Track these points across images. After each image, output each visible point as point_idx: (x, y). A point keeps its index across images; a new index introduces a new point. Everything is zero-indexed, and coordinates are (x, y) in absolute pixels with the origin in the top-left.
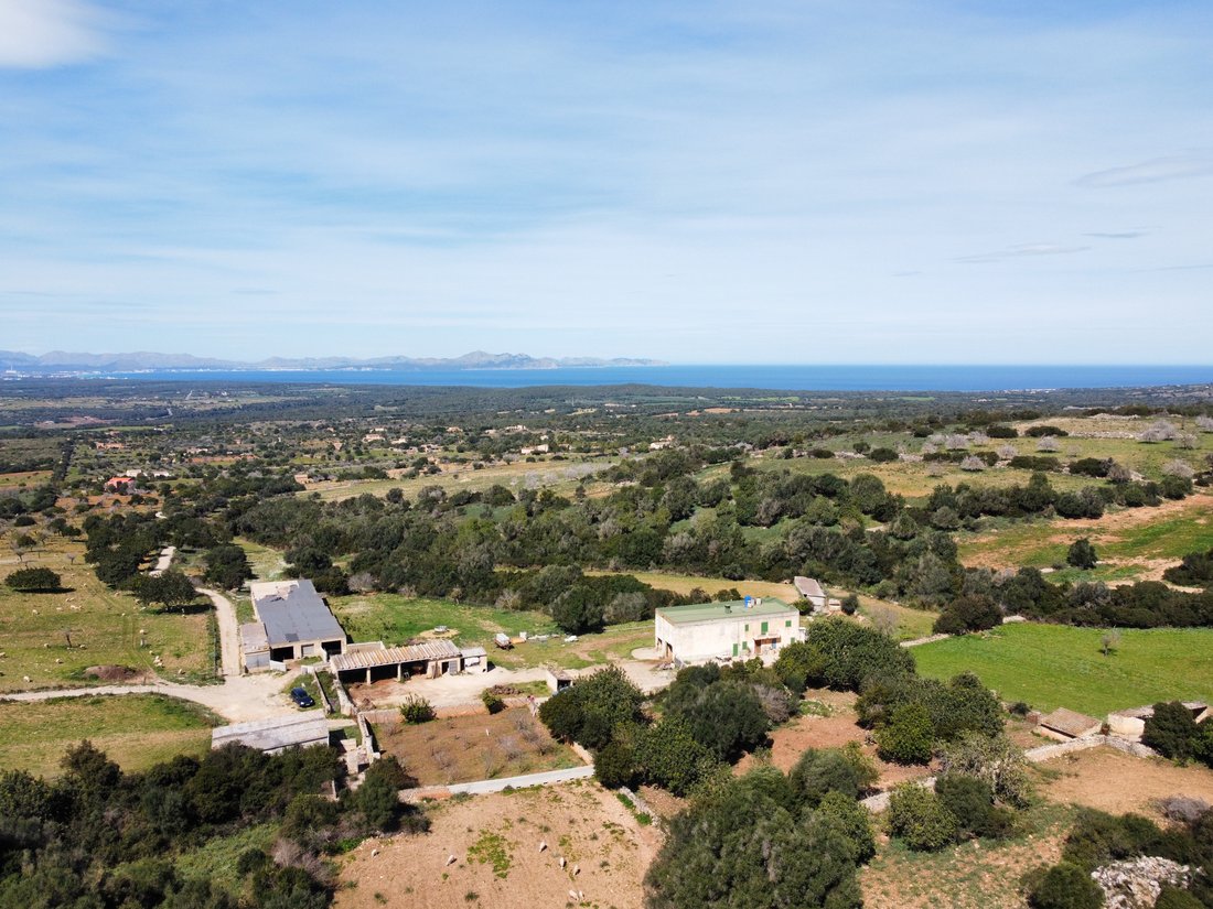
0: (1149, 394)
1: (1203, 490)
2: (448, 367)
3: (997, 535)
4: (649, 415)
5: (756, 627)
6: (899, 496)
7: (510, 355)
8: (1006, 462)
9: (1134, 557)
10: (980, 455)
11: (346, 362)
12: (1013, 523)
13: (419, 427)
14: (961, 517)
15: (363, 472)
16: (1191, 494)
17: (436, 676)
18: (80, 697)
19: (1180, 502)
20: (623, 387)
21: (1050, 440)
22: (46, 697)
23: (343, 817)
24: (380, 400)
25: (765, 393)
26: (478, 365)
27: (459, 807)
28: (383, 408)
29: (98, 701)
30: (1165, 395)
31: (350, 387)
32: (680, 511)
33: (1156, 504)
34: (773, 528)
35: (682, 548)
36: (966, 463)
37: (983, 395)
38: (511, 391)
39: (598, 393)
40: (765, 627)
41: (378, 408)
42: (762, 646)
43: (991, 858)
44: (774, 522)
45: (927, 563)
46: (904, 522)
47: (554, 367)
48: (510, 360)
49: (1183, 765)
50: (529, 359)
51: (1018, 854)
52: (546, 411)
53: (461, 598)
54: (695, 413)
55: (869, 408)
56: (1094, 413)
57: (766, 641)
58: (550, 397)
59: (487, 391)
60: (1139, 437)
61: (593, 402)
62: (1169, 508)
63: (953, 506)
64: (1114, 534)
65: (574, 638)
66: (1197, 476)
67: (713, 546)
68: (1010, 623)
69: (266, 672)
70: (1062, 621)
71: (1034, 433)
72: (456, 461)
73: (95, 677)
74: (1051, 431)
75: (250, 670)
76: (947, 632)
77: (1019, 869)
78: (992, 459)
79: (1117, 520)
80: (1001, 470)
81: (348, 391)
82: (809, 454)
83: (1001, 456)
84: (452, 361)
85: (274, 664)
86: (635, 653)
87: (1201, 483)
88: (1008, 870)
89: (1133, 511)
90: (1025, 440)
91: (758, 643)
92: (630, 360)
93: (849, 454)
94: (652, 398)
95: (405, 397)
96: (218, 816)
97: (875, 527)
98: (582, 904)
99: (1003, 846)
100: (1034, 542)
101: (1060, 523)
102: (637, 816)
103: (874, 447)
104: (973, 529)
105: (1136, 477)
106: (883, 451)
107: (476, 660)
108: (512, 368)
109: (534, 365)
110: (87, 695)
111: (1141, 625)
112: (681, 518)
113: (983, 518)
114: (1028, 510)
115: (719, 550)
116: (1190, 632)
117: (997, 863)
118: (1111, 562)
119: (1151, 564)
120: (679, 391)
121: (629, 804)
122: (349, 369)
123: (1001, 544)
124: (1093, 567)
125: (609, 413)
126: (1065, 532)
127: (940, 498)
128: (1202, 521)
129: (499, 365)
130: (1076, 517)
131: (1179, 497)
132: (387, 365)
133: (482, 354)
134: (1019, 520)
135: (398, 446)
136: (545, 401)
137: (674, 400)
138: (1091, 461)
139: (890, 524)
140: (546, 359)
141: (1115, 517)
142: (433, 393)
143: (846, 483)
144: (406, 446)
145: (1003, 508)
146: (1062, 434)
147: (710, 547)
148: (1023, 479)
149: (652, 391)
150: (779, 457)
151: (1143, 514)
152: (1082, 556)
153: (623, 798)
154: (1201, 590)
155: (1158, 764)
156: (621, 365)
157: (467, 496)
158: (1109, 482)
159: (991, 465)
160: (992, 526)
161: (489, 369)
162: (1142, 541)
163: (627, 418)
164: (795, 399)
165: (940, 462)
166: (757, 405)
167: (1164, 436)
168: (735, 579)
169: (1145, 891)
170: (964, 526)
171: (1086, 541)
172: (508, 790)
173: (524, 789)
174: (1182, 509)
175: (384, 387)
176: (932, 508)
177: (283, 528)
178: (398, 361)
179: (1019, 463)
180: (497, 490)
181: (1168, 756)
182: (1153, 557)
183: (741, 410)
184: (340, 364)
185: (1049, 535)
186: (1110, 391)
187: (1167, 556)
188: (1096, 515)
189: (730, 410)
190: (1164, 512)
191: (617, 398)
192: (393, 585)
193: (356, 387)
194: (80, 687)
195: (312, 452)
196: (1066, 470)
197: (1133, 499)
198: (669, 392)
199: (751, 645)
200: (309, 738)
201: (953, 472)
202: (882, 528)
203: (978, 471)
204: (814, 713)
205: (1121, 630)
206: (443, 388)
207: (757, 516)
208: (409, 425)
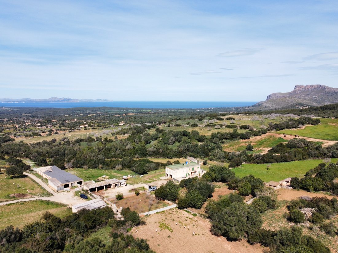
0: (236, 109)
1: (269, 132)
2: (44, 101)
3: (228, 144)
4: (112, 116)
5: (191, 169)
6: (204, 135)
7: (65, 98)
8: (225, 126)
9: (260, 148)
10: (219, 125)
11: (9, 100)
12: (231, 141)
13: (41, 120)
14: (220, 140)
15: (31, 134)
16: (267, 133)
17: (114, 188)
18: (16, 203)
19: (265, 135)
20: (101, 108)
21: (232, 121)
22: (6, 204)
23: (126, 223)
24: (24, 112)
25: (142, 109)
26: (54, 101)
27: (148, 218)
28: (25, 115)
29: (22, 203)
30: (240, 109)
31: (12, 108)
32: (147, 142)
33: (260, 135)
34: (173, 145)
35: (153, 151)
36: (216, 127)
37: (198, 109)
38: (67, 109)
39: (94, 109)
40: (193, 168)
41: (24, 114)
42: (193, 174)
43: (274, 213)
44: (173, 144)
45: (218, 151)
46: (207, 142)
47: (78, 102)
48: (65, 100)
49: (298, 190)
50: (70, 99)
51: (279, 211)
52: (80, 115)
53: (102, 168)
54: (124, 115)
55: (171, 113)
56: (238, 114)
57: (193, 172)
58: (80, 111)
59: (59, 109)
60: (252, 119)
61: (93, 112)
62: (263, 136)
63: (218, 137)
64: (254, 143)
65: (142, 176)
66: (267, 128)
67: (161, 150)
68: (243, 164)
69: (63, 191)
70: (254, 163)
71: (228, 119)
72: (62, 130)
73: (14, 197)
74: (232, 118)
75: (58, 191)
76: (232, 167)
77: (281, 214)
78: (221, 126)
79: (253, 140)
80: (224, 128)
81: (12, 109)
82: (175, 125)
83: (223, 125)
84: (45, 100)
85: (65, 189)
86: (160, 178)
87: (269, 130)
88: (279, 214)
89: (256, 137)
90: (226, 121)
91: (192, 173)
92: (101, 100)
93: (185, 125)
94: (111, 111)
95: (32, 111)
96: (92, 227)
97: (200, 144)
98: (195, 235)
99: (275, 210)
100: (237, 145)
101: (241, 141)
102: (192, 215)
103: (191, 123)
104: (223, 143)
105: (255, 129)
106: (194, 124)
107: (124, 183)
108: (65, 102)
109: (72, 101)
110: (18, 202)
111: (271, 163)
112: (148, 143)
113: (224, 140)
114: (234, 138)
115: (163, 151)
116: (281, 163)
117: (276, 213)
118: (255, 149)
119: (264, 149)
120: (118, 109)
121: (189, 212)
122: (10, 102)
123: (230, 146)
124: (252, 151)
125: (99, 115)
126: (244, 143)
127: (214, 136)
128: (271, 139)
129: (61, 101)
130: (245, 139)
131: (265, 134)
132: (24, 101)
133: (55, 98)
134: (232, 140)
135: (39, 126)
136: (78, 112)
137: (118, 111)
138: (244, 126)
139: (204, 142)
140: (76, 99)
141: (253, 139)
142: (41, 109)
143: (190, 133)
144: (41, 126)
145: (228, 137)
146: (234, 119)
147: (160, 150)
148: (231, 130)
149: (110, 109)
150: (167, 127)
151: (258, 138)
152: (250, 148)
153: (186, 211)
154: (279, 154)
155: (294, 190)
156: (99, 101)
157: (80, 140)
158: (249, 131)
159: (221, 127)
160: (227, 142)
161: (58, 102)
162: (261, 144)
163: (107, 116)
164: (150, 111)
165: (209, 127)
166: (141, 112)
167: (257, 119)
168: (170, 158)
169: (309, 214)
170: (220, 142)
171: (250, 144)
172: (157, 213)
173: (161, 212)
174: (266, 136)
175: (24, 108)
176: (212, 138)
177: (19, 152)
178: (27, 100)
179: (228, 126)
180: (89, 138)
181: (295, 189)
182: (264, 148)
183: (138, 114)
184: (7, 101)
185: (240, 144)
186: (227, 108)
187: (267, 147)
188: (249, 139)
189: (134, 114)
190: (263, 137)
191: (100, 111)
192: (79, 166)
193: (14, 108)
194: (13, 200)
195: (10, 129)
196: (239, 128)
197: (256, 134)
198: (115, 109)
199: (190, 173)
200: (102, 205)
201: (213, 129)
202: (201, 143)
203: (219, 129)
204: (217, 187)
205: (267, 164)
206: (44, 108)
207: (169, 142)
208: (38, 120)
